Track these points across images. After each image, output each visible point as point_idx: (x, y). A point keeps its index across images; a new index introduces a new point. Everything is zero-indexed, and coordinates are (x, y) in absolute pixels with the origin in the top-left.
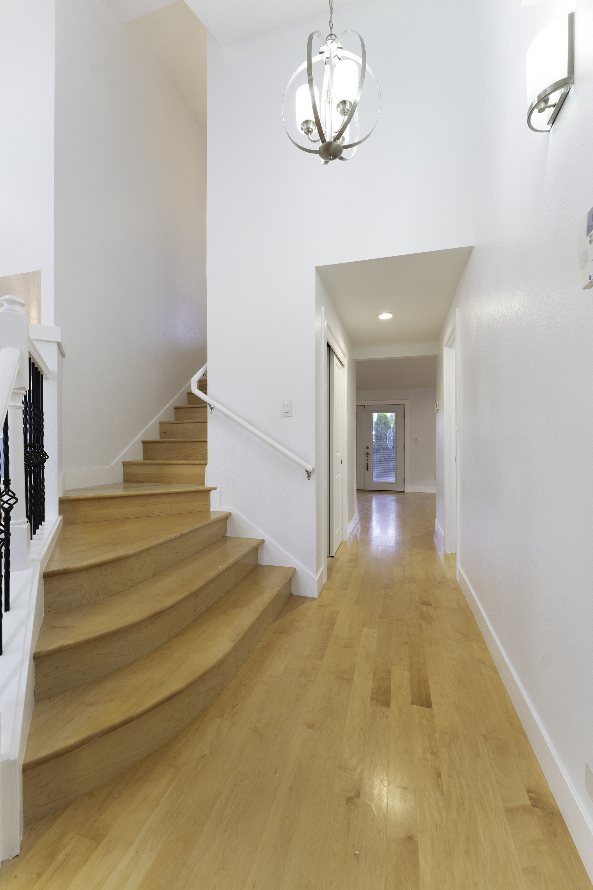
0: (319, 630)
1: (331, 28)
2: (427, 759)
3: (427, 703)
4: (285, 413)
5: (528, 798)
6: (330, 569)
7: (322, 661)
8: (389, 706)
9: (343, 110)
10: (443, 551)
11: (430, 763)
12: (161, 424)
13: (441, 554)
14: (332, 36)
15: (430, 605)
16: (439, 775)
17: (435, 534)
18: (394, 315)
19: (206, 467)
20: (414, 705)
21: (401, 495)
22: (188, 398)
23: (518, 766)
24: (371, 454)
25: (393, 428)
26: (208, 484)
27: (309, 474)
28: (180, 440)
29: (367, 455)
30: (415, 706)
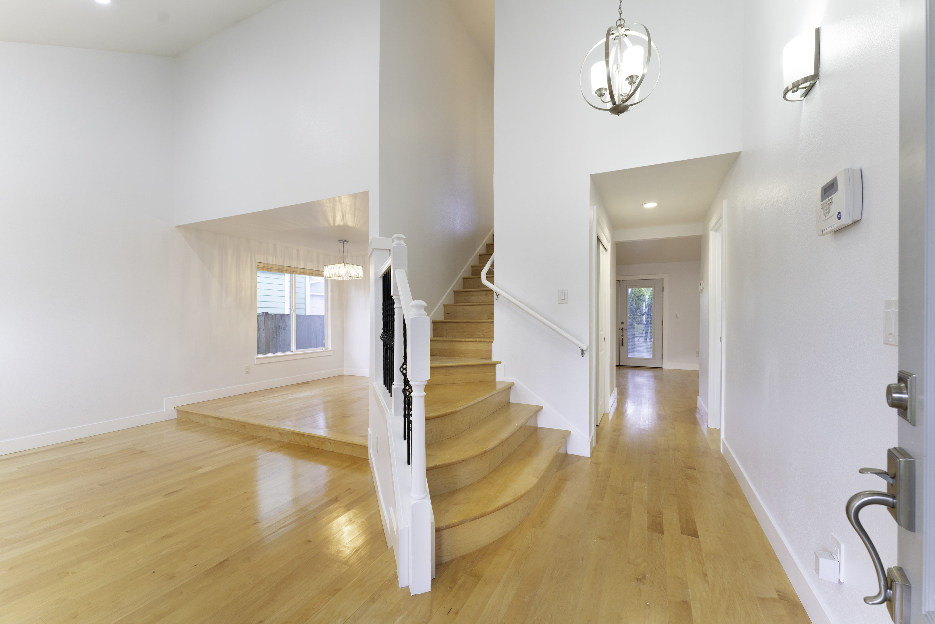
0: (596, 480)
1: (620, 14)
2: (695, 566)
3: (694, 534)
4: (562, 300)
5: (777, 595)
6: (598, 435)
7: (603, 501)
8: (663, 533)
9: (631, 81)
10: (707, 426)
11: (698, 568)
12: (445, 306)
13: (704, 428)
14: (621, 20)
15: (695, 469)
16: (706, 575)
17: (698, 410)
18: (659, 204)
19: (493, 344)
20: (683, 534)
21: (659, 370)
22: (464, 283)
23: (770, 578)
24: (626, 329)
25: (648, 301)
26: (494, 359)
27: (583, 352)
28: (465, 321)
29: (623, 330)
30: (684, 536)
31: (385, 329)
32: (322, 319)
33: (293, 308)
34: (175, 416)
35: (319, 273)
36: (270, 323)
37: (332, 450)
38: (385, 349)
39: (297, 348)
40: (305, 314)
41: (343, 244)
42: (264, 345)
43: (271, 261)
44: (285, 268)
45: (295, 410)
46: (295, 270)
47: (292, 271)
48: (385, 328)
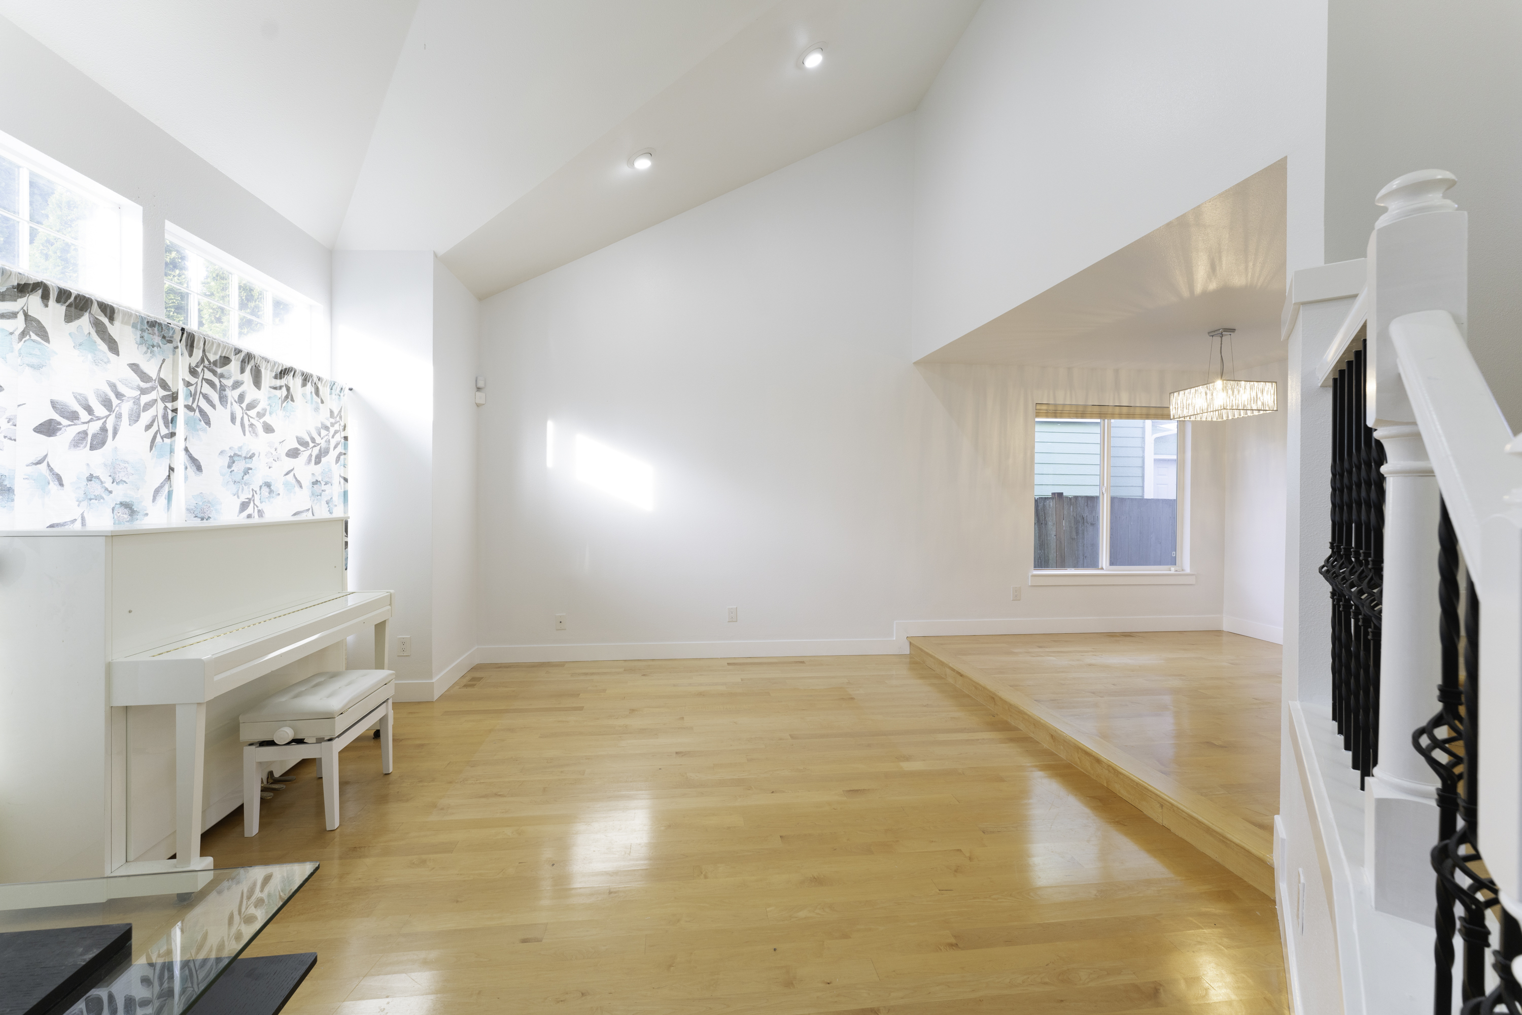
31: (1338, 547)
32: (1171, 504)
33: (1105, 485)
34: (906, 650)
35: (1162, 413)
36: (1066, 512)
37: (1166, 823)
38: (1340, 612)
39: (1112, 563)
40: (1143, 496)
41: (1221, 337)
42: (1055, 550)
43: (1062, 398)
44: (1089, 409)
45: (1093, 693)
46: (1110, 410)
47: (1103, 412)
48: (1340, 541)
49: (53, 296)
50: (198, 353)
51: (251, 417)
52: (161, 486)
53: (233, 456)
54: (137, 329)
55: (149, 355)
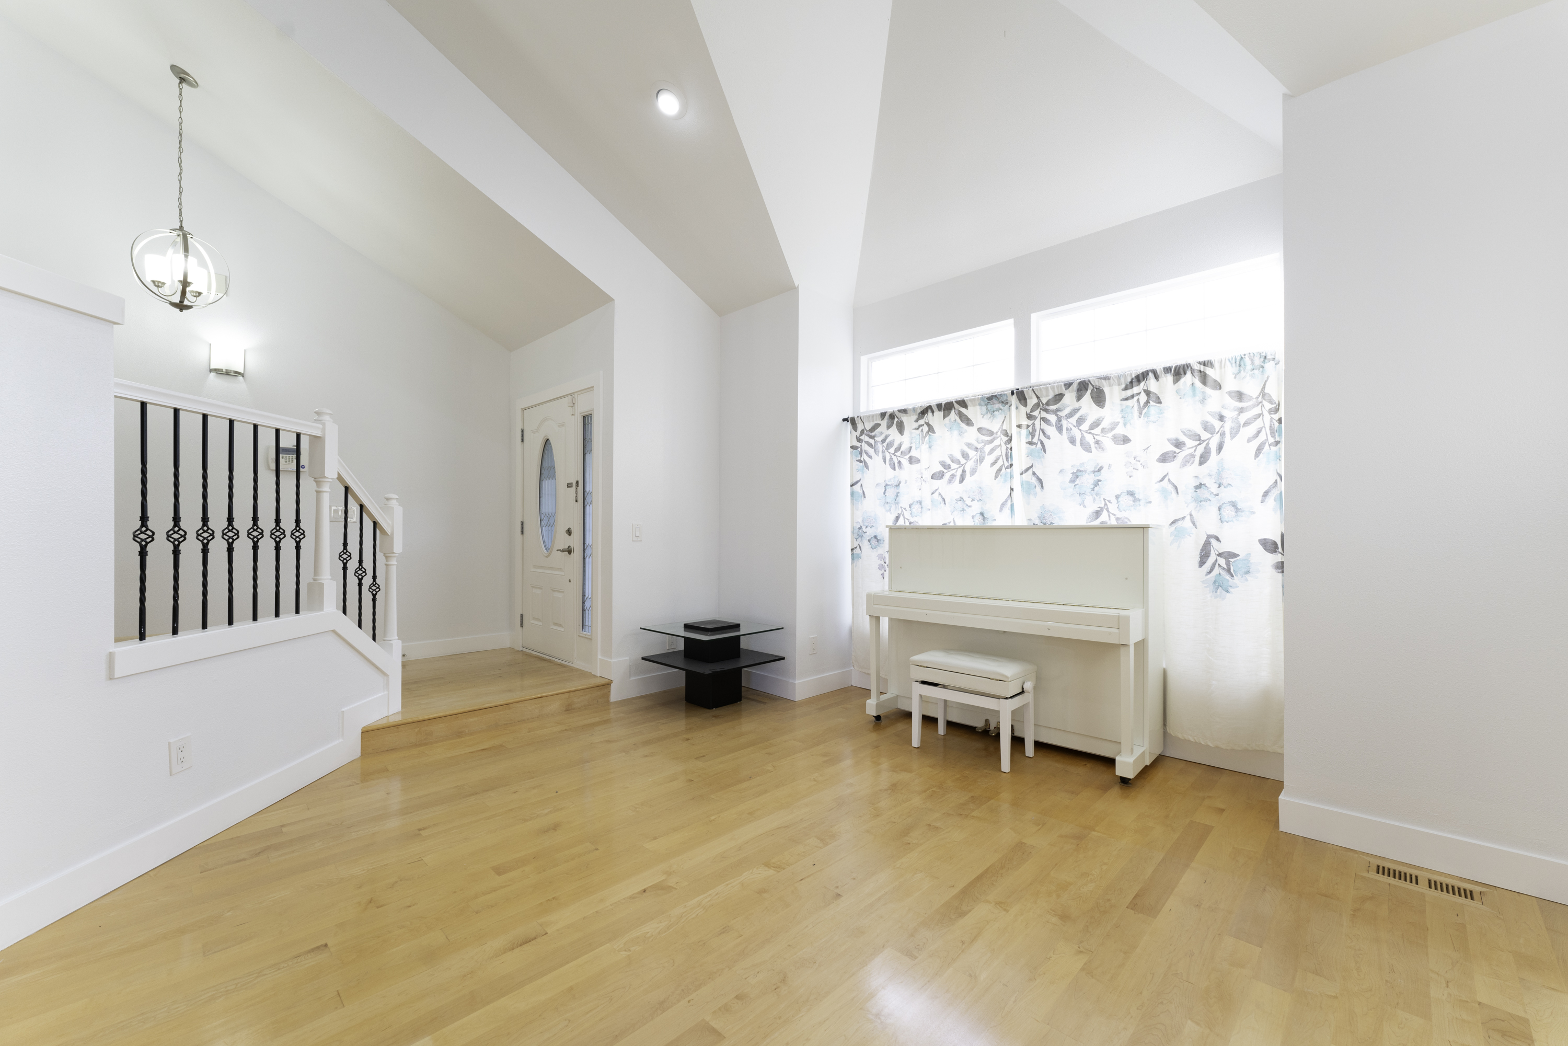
49: (935, 409)
50: (1032, 401)
51: (1096, 435)
52: (1006, 501)
53: (1076, 473)
54: (982, 406)
55: (992, 418)
